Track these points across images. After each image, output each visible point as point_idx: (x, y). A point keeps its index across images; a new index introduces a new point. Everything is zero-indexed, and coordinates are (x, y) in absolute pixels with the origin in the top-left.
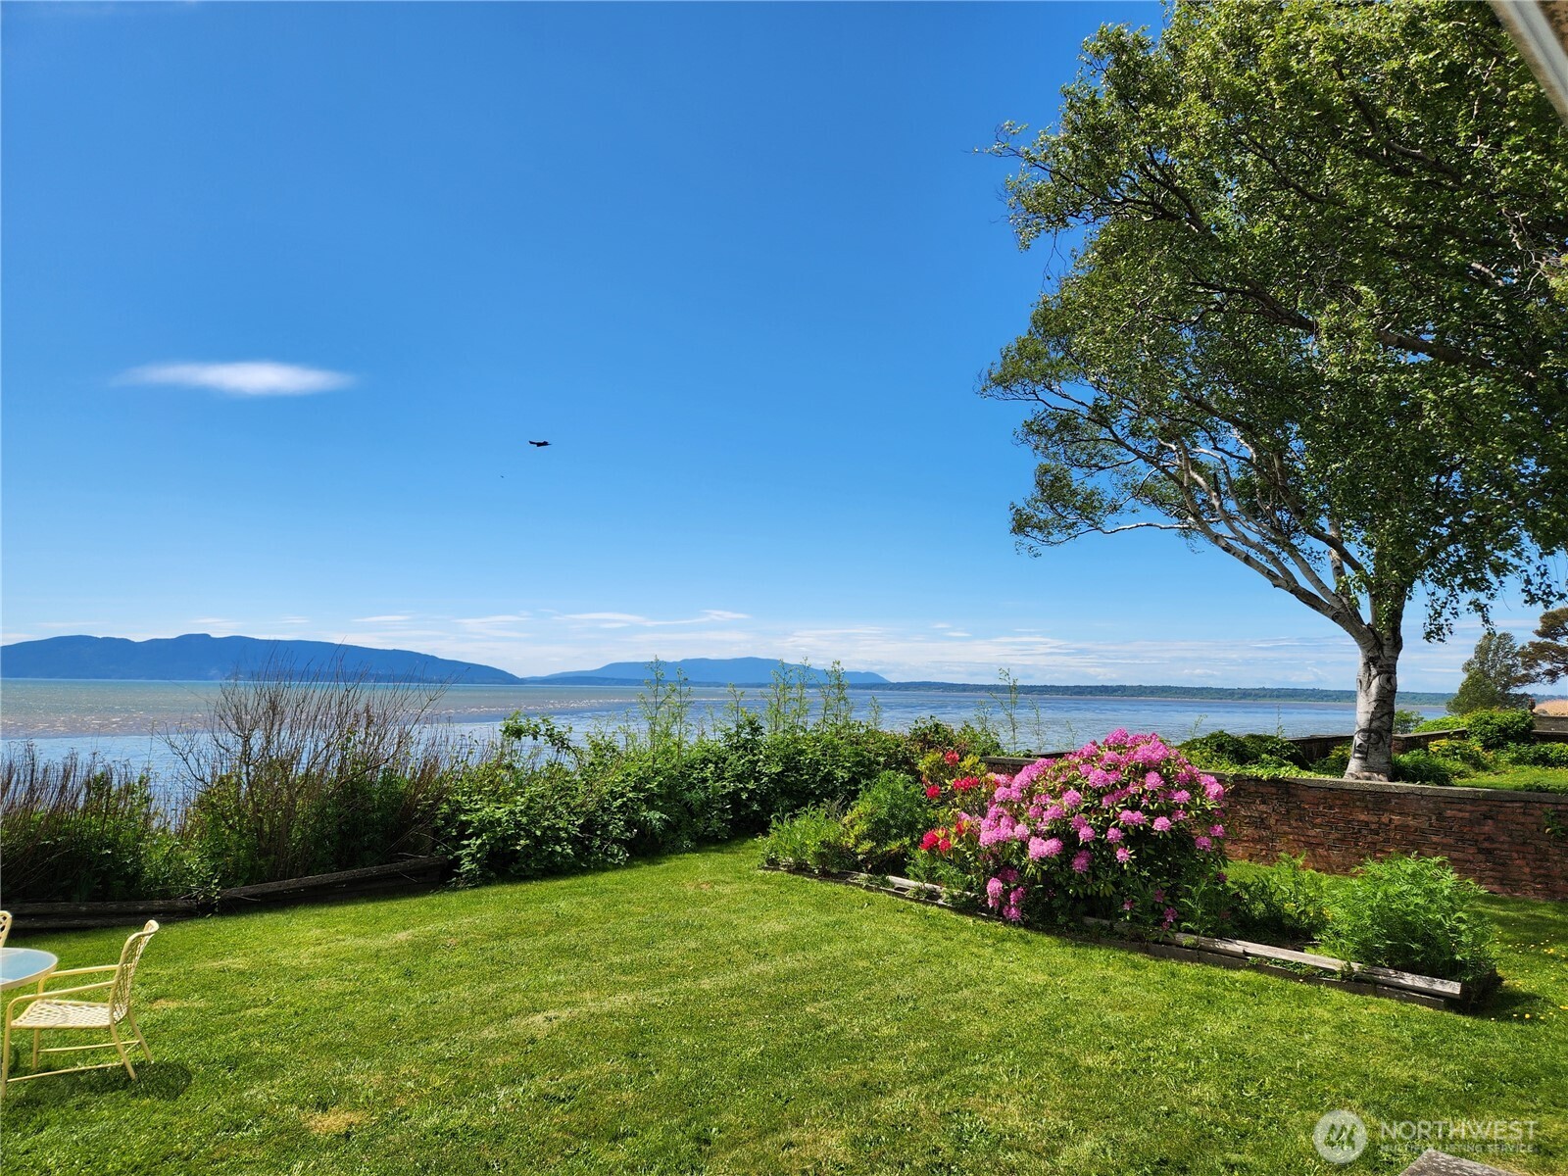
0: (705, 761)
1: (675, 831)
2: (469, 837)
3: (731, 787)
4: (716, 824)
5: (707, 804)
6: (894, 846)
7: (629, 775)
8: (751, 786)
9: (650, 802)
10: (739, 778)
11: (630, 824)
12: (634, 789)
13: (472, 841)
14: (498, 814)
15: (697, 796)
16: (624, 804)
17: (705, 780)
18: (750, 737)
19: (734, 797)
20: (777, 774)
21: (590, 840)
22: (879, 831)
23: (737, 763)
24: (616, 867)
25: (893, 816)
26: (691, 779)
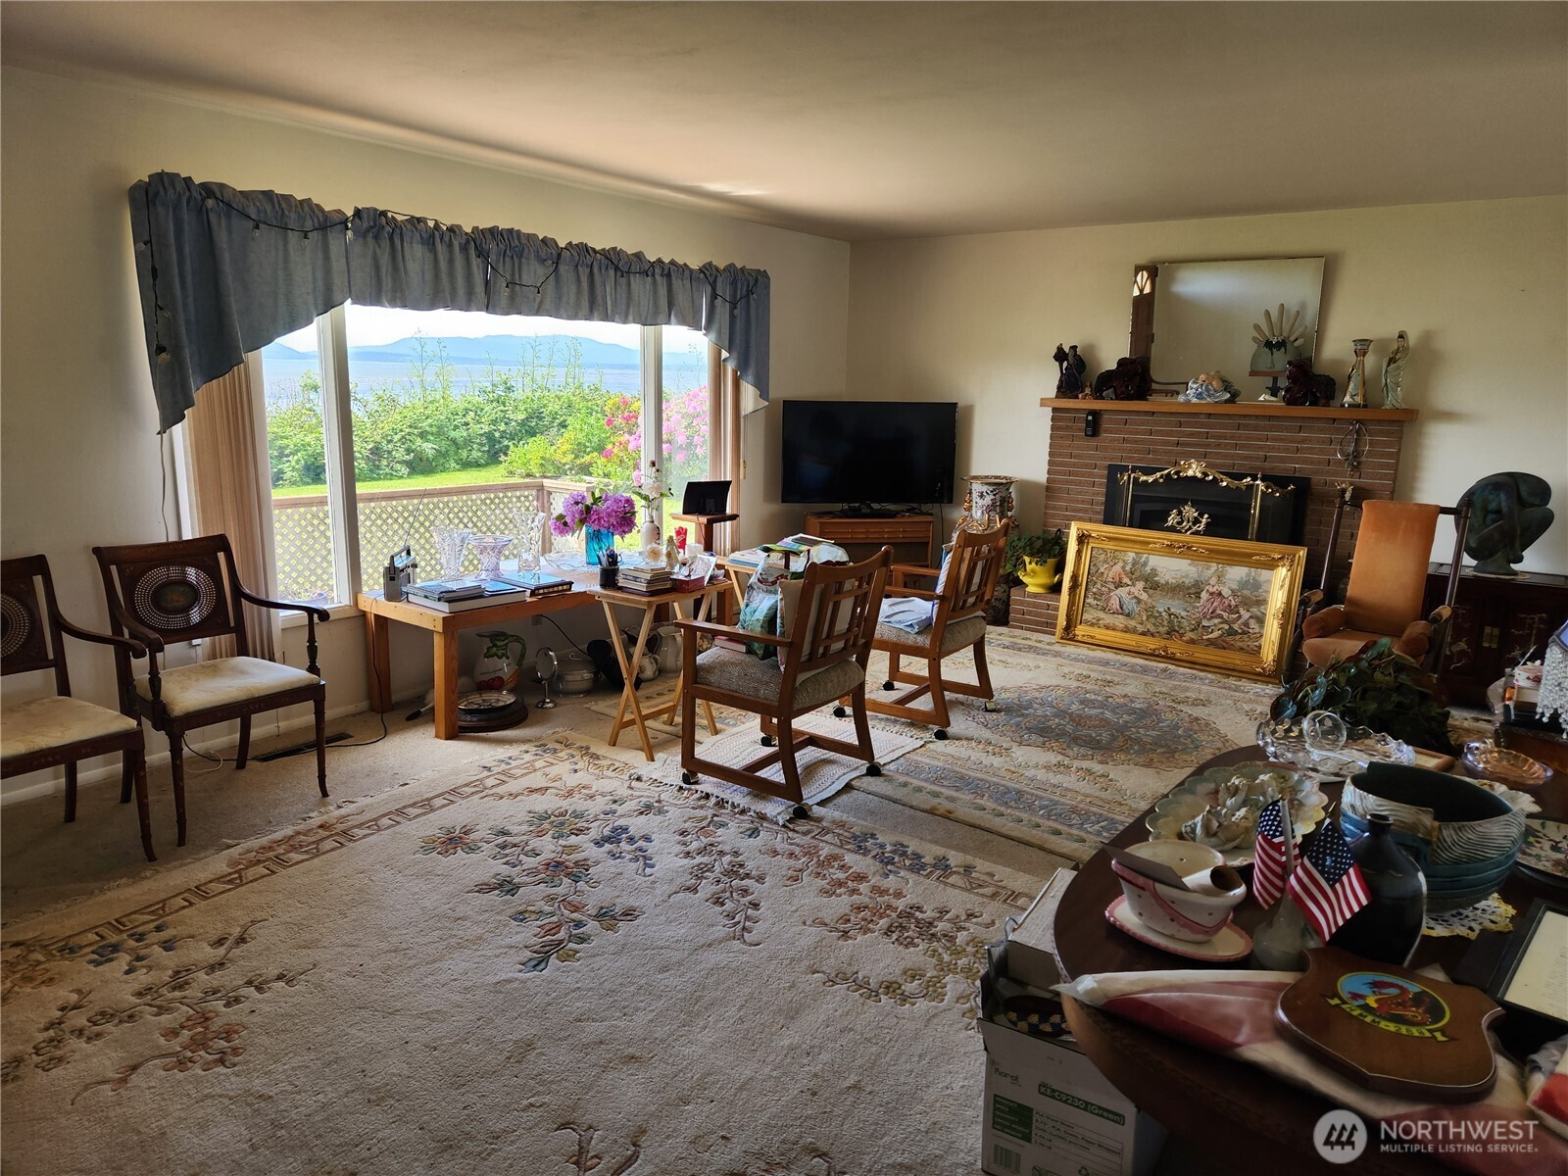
0: (467, 410)
1: (445, 458)
2: (288, 456)
3: (486, 429)
4: (475, 454)
5: (468, 441)
6: (587, 458)
7: (406, 417)
8: (502, 427)
9: (423, 435)
10: (494, 422)
11: (408, 451)
12: (410, 427)
13: (290, 458)
14: (307, 439)
15: (460, 434)
16: (403, 437)
17: (467, 424)
18: (504, 394)
19: (489, 436)
20: (523, 420)
21: (380, 461)
22: (580, 450)
23: (491, 411)
24: (401, 477)
25: (590, 441)
26: (456, 422)
